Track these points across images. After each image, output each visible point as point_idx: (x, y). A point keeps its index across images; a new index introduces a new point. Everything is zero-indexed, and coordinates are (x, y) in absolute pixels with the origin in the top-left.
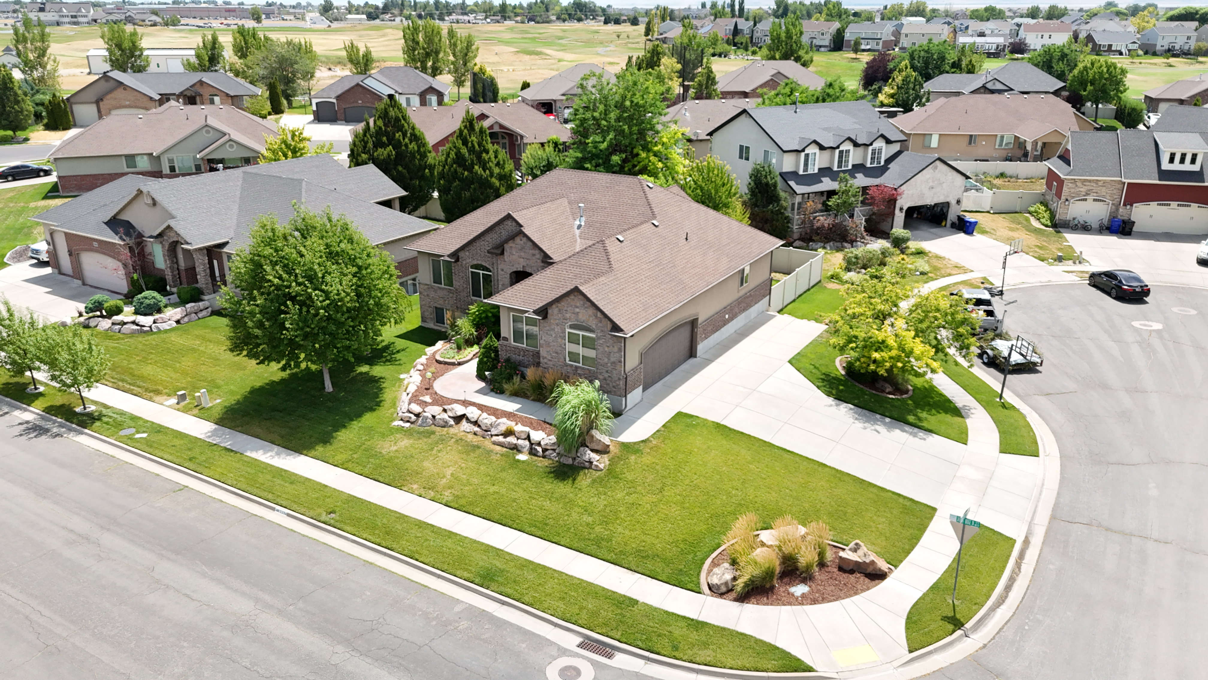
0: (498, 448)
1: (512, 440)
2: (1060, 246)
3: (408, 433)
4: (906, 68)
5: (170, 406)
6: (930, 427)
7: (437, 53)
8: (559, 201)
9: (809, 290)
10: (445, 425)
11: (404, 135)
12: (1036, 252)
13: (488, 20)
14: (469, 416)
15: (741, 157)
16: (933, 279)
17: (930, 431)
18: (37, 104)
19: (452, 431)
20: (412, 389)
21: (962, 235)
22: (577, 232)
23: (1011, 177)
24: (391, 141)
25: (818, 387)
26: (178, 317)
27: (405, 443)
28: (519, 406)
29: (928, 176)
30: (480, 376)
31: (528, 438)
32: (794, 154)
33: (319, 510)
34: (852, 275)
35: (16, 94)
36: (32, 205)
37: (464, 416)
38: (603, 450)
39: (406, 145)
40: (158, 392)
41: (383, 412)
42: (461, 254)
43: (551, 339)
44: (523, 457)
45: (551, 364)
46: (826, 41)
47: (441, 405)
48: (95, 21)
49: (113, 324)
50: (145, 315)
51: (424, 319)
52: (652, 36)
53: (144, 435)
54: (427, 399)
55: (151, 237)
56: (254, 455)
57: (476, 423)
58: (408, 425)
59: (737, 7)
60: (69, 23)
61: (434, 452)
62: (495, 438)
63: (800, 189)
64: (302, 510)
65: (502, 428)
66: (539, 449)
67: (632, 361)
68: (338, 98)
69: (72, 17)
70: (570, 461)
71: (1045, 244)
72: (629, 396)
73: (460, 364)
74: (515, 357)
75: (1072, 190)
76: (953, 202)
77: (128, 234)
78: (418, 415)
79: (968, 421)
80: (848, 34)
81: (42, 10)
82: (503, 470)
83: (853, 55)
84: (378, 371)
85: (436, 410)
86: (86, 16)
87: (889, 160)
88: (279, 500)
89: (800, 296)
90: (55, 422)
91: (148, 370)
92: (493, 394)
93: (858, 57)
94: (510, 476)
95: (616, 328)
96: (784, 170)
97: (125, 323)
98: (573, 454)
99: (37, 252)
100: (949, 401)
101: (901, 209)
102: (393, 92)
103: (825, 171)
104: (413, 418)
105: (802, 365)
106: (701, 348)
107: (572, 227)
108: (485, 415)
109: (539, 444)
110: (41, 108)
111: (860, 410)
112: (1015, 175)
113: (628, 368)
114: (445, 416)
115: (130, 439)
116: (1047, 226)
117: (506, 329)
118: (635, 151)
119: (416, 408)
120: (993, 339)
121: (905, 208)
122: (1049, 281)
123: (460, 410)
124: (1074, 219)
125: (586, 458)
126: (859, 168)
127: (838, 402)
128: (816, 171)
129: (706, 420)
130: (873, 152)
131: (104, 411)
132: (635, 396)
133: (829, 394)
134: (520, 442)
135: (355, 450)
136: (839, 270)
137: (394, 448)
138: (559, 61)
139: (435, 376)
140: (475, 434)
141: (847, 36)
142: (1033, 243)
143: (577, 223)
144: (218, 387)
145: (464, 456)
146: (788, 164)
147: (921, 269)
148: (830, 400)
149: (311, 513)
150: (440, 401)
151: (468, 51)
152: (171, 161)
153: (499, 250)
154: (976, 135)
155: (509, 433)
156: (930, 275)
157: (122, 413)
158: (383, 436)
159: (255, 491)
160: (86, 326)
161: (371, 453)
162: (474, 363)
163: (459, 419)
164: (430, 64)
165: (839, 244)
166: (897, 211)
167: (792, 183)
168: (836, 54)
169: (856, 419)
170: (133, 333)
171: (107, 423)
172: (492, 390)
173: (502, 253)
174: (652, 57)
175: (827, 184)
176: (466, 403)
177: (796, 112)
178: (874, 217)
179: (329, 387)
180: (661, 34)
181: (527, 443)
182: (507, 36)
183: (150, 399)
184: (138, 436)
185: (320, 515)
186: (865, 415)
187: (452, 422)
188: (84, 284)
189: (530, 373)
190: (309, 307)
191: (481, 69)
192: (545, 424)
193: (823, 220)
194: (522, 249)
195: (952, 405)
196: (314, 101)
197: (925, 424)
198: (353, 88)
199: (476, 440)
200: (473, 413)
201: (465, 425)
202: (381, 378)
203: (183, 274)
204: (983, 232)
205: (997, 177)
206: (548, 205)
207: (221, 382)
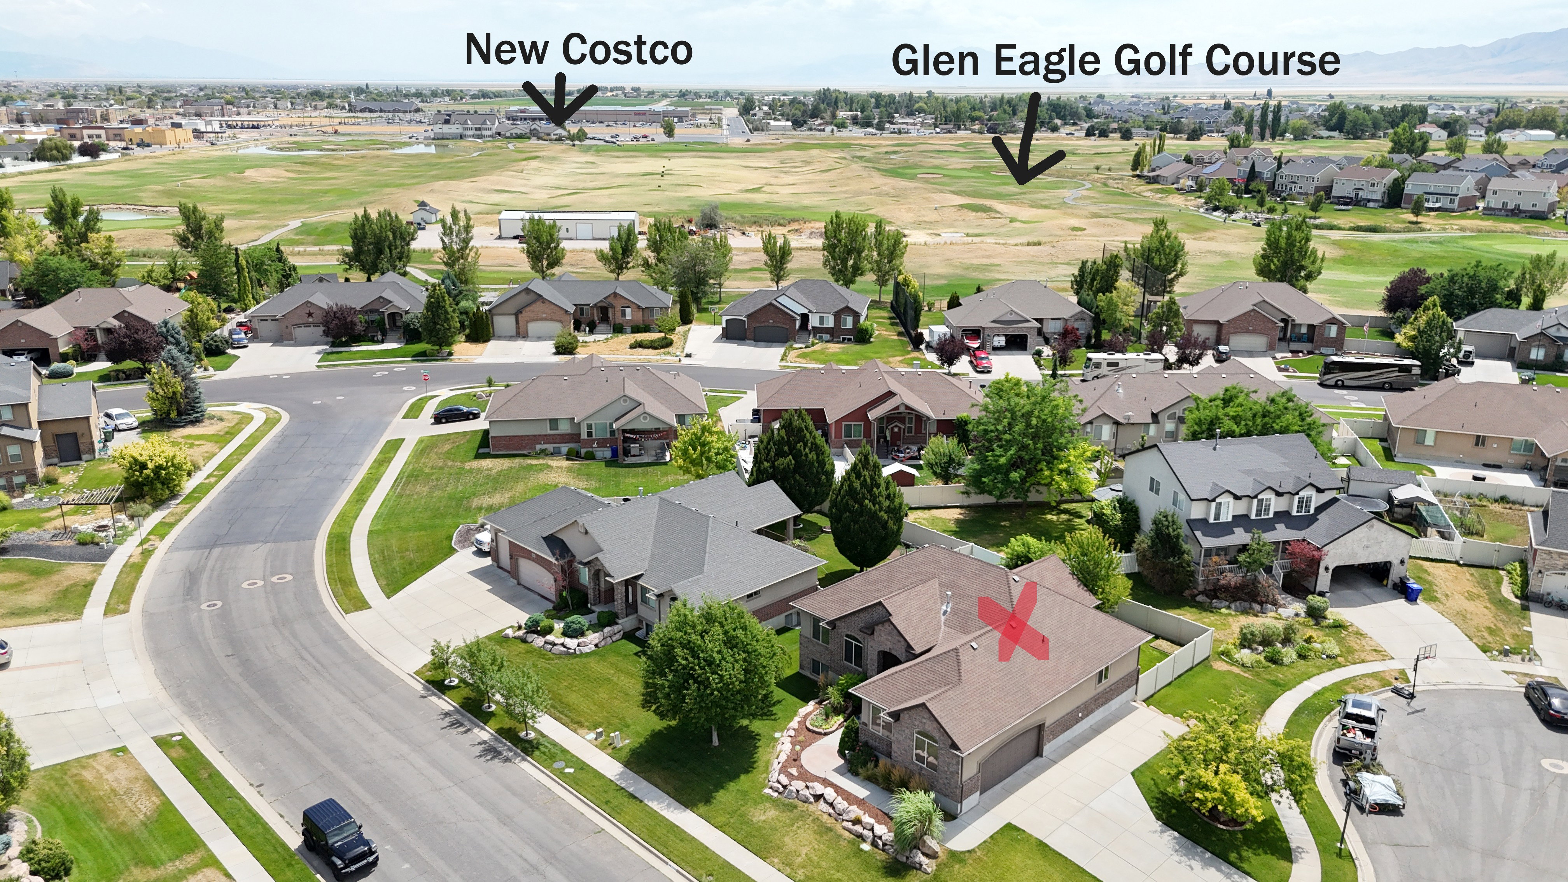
0: (847, 834)
1: (858, 828)
2: (1517, 632)
3: (774, 802)
4: (1435, 305)
5: (589, 741)
6: (1249, 870)
7: (859, 253)
8: (930, 583)
9: (1191, 669)
10: (806, 801)
11: (805, 445)
12: (1483, 637)
13: (938, 130)
14: (827, 797)
15: (1151, 489)
16: (1340, 666)
17: (1248, 874)
18: (461, 313)
19: (812, 808)
20: (783, 758)
21: (1402, 602)
22: (943, 618)
23: (1514, 503)
24: (792, 448)
25: (1151, 808)
26: (596, 641)
27: (772, 813)
28: (868, 793)
29: (1362, 535)
30: (841, 753)
31: (872, 829)
32: (1205, 502)
33: (701, 871)
34: (1245, 655)
35: (447, 312)
36: (467, 466)
37: (821, 796)
38: (932, 855)
39: (806, 455)
40: (580, 724)
41: (756, 776)
42: (838, 623)
43: (901, 738)
44: (866, 847)
45: (900, 759)
46: (1378, 194)
47: (805, 781)
48: (499, 134)
49: (546, 642)
50: (571, 637)
51: (801, 667)
52: (1142, 170)
53: (571, 770)
54: (794, 771)
55: (581, 563)
56: (654, 805)
57: (831, 805)
58: (775, 794)
59: (1270, 116)
60: (473, 136)
61: (795, 828)
62: (845, 824)
63: (1208, 542)
64: (689, 869)
65: (852, 816)
66: (880, 843)
67: (969, 771)
68: (749, 316)
69: (476, 129)
70: (904, 859)
71: (1501, 625)
72: (964, 802)
73: (826, 734)
74: (871, 742)
75: (1547, 562)
76: (1396, 562)
77: (562, 556)
78: (785, 787)
79: (1294, 866)
80: (1410, 187)
81: (447, 122)
82: (848, 857)
83: (1412, 218)
84: (757, 726)
85: (798, 785)
86: (490, 129)
87: (1320, 509)
88: (671, 856)
89: (1179, 676)
90: (505, 745)
91: (573, 698)
92: (849, 774)
93: (1420, 219)
94: (853, 865)
95: (954, 746)
96: (1192, 517)
97: (555, 645)
98: (907, 854)
99: (480, 543)
100: (1285, 839)
101: (1327, 569)
102: (806, 311)
103: (1241, 520)
104: (781, 789)
105: (1143, 780)
106: (1047, 749)
107: (939, 612)
108: (839, 799)
109: (880, 838)
110: (464, 317)
111: (1184, 840)
112: (1520, 500)
113: (964, 779)
114: (807, 793)
115: (561, 774)
116: (1517, 597)
117: (866, 715)
118: (1039, 467)
119: (784, 780)
120: (1359, 770)
121: (1331, 569)
122: (1480, 684)
123: (819, 789)
124: (1549, 594)
125: (917, 860)
126: (1283, 516)
127: (1165, 827)
128: (1230, 519)
129: (1030, 835)
130: (1300, 501)
131: (542, 740)
132: (971, 801)
133: (1158, 817)
134: (865, 832)
135: (732, 814)
136: (1231, 647)
137: (763, 818)
138: (1012, 220)
139: (804, 745)
140: (830, 815)
141: (1409, 188)
142: (1487, 624)
143: (944, 608)
144: (628, 726)
145: (818, 837)
146: (1197, 512)
147: (1329, 653)
148: (1157, 825)
149: (695, 874)
150: (806, 776)
151: (895, 250)
152: (589, 427)
153: (870, 630)
154: (1484, 437)
155: (857, 821)
156: (1340, 659)
157: (555, 744)
158: (756, 803)
159: (654, 843)
160: (524, 641)
161: (745, 821)
162: (838, 735)
163: (818, 797)
164: (851, 262)
165: (1247, 605)
166: (1322, 570)
167: (1198, 534)
168: (1390, 212)
169: (1176, 851)
170: (560, 655)
171: (544, 753)
172: (849, 771)
173: (873, 633)
174: (1108, 270)
175: (1240, 537)
176: (826, 783)
177: (1215, 449)
178: (1294, 574)
179: (716, 742)
180: (1154, 170)
181: (871, 834)
182: (956, 163)
183: (575, 731)
184: (567, 770)
185: (701, 875)
186: (1187, 848)
187: (812, 800)
188: (519, 584)
189: (883, 761)
190: (706, 688)
191: (905, 280)
192: (886, 817)
193: (1232, 578)
194: (890, 633)
195: (1284, 844)
196: (725, 318)
197: (1245, 866)
198: (765, 307)
199: (830, 822)
200: (830, 793)
201: (822, 805)
202: (758, 735)
203: (603, 595)
204: (1432, 599)
205: (1496, 501)
206: (919, 588)
207: (630, 722)
